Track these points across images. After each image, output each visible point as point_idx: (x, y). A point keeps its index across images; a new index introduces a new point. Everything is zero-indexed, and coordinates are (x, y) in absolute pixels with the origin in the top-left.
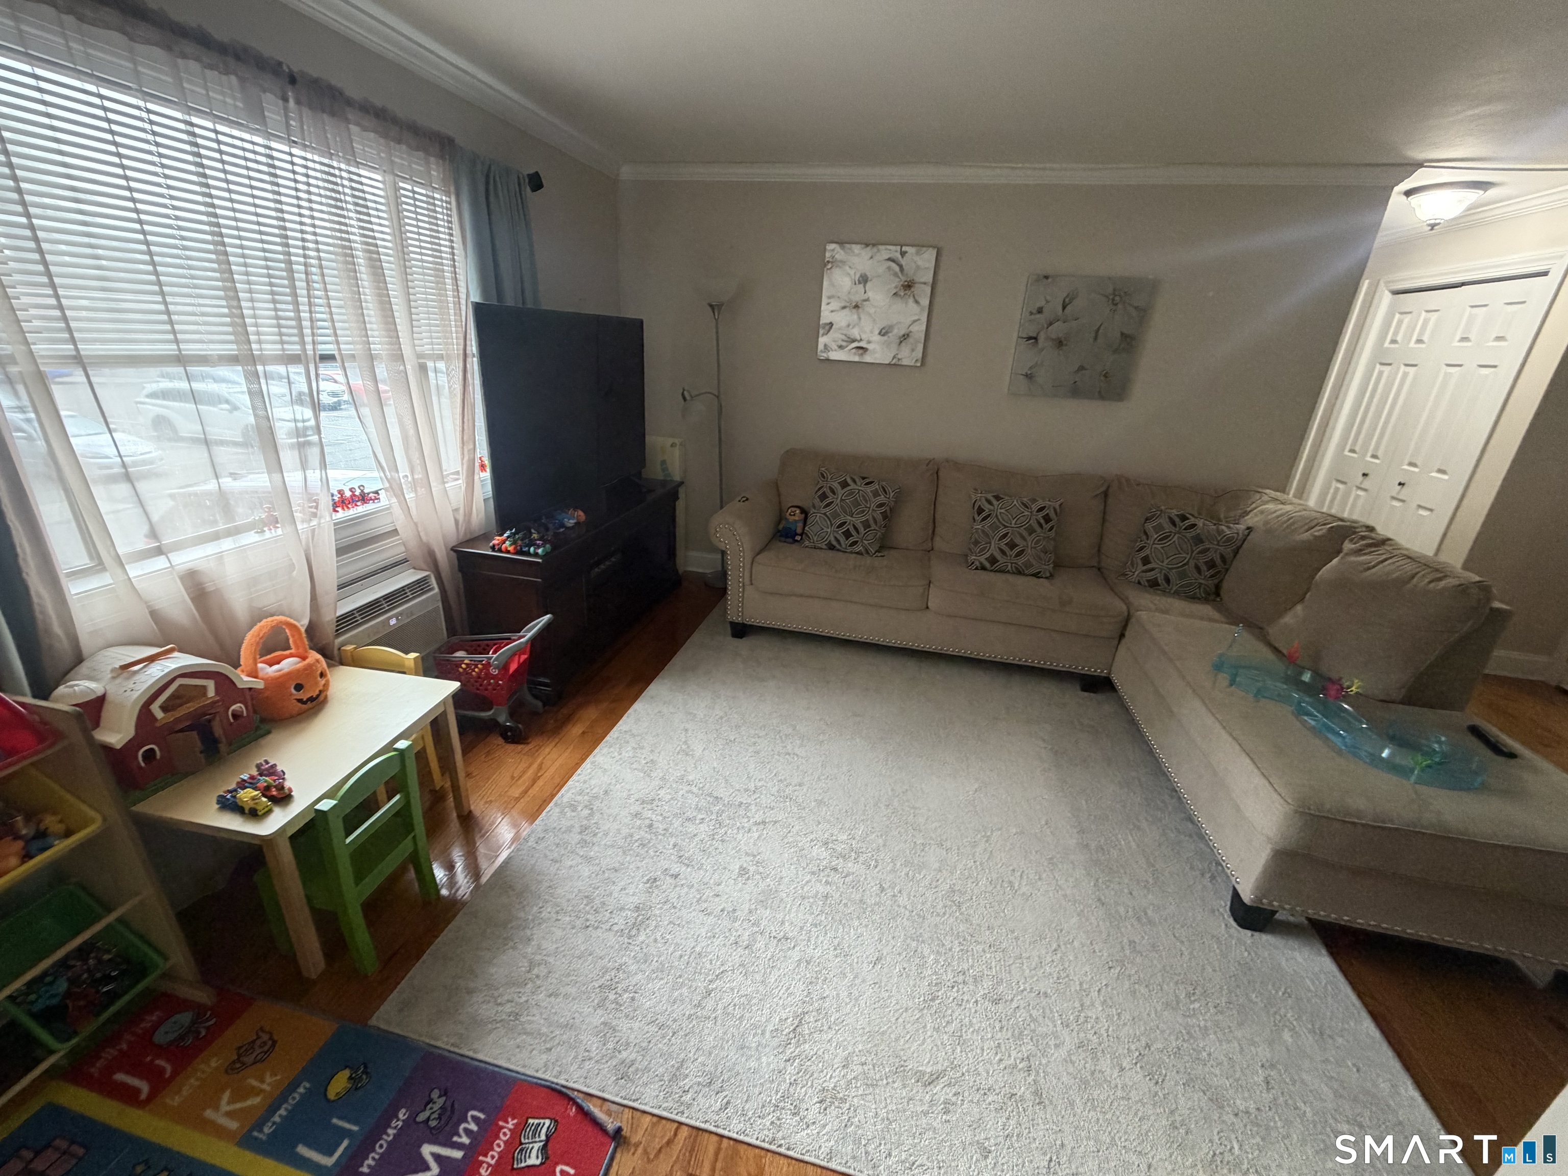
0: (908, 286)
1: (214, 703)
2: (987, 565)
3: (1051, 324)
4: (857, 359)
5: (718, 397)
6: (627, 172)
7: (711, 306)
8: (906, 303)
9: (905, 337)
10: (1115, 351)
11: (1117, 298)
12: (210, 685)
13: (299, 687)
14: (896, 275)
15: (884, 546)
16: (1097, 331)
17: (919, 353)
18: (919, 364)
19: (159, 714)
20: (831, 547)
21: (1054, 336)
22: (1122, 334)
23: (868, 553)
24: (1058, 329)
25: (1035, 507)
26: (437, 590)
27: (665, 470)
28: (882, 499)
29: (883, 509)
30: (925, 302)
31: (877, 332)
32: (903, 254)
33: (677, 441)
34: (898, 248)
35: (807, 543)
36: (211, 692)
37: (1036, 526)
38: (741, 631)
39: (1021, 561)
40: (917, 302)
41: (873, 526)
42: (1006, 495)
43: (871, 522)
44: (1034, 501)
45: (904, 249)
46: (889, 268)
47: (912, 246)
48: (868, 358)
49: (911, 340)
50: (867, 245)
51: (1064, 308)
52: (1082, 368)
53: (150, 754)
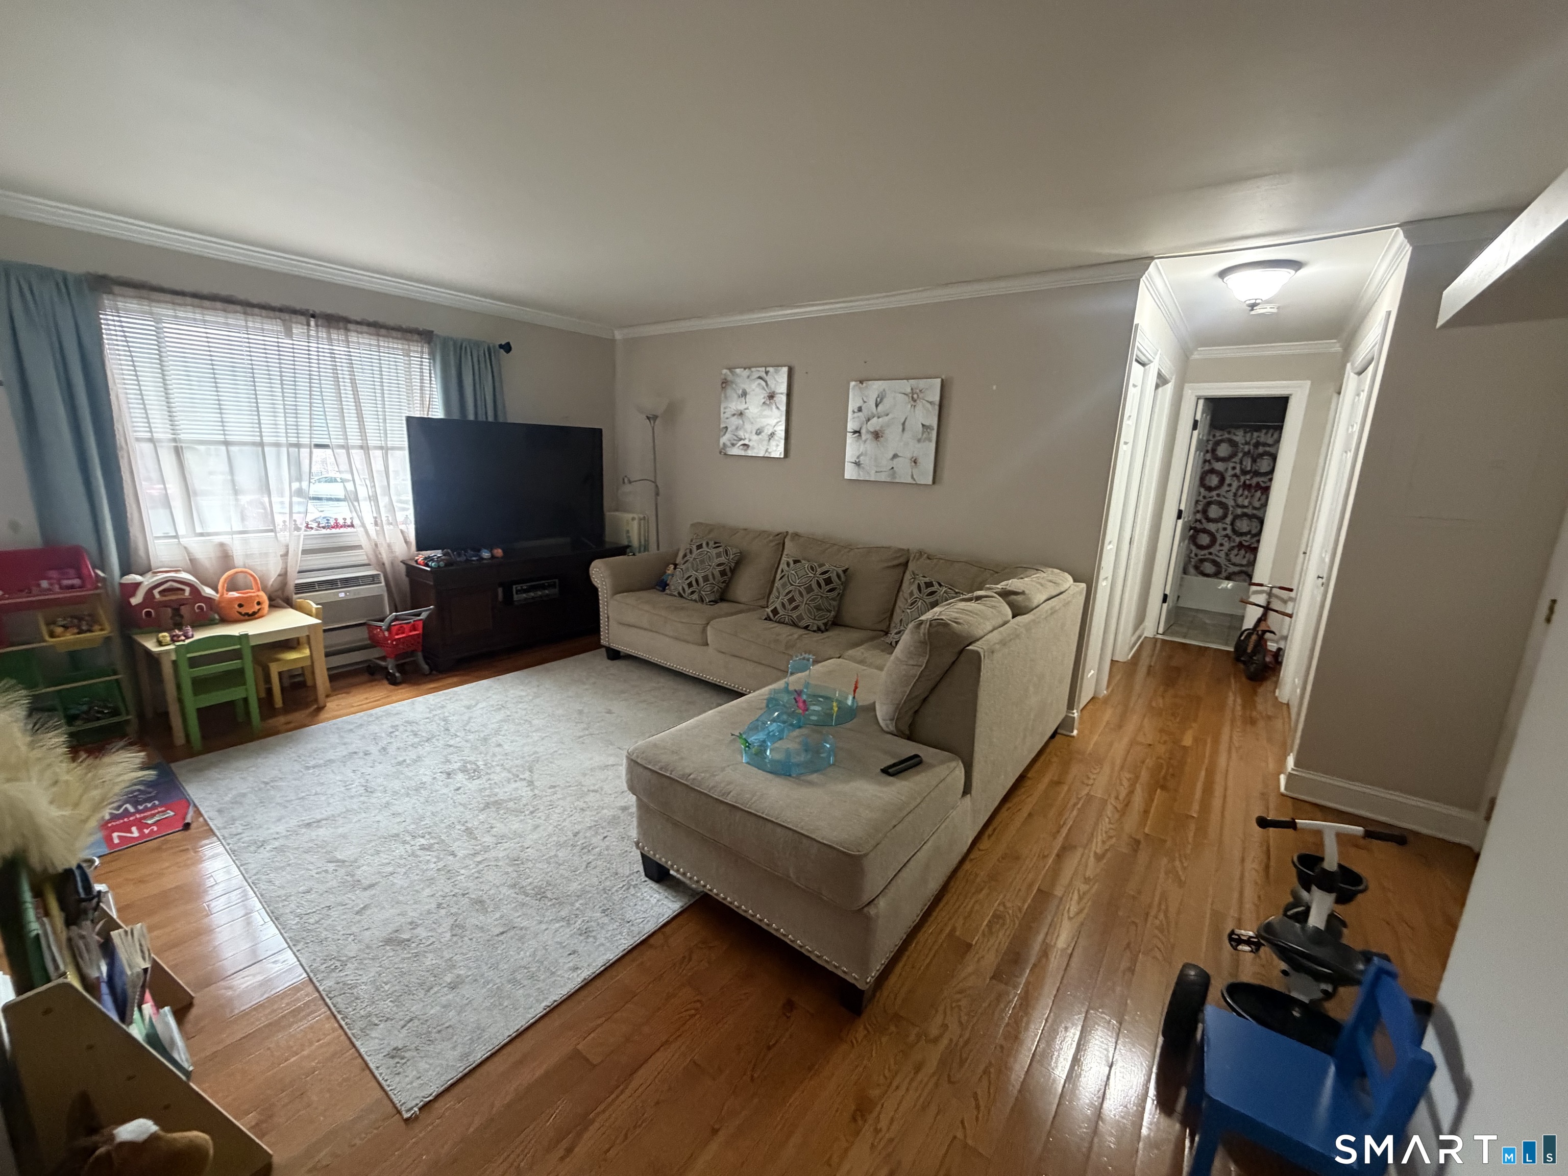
0: (771, 396)
1: (187, 599)
2: (771, 615)
3: (869, 420)
4: (743, 453)
5: (655, 482)
6: (618, 335)
7: (648, 418)
8: (771, 409)
9: (772, 435)
10: (919, 441)
11: (915, 396)
12: (187, 589)
13: (240, 606)
14: (764, 388)
15: (723, 596)
16: (904, 424)
17: (781, 448)
18: (782, 456)
19: (157, 596)
20: (680, 595)
21: (872, 430)
22: (923, 425)
23: (703, 601)
24: (874, 424)
25: (819, 570)
26: (383, 584)
27: (629, 537)
28: (723, 559)
29: (721, 568)
30: (783, 408)
31: (754, 432)
32: (767, 373)
33: (635, 516)
34: (763, 369)
35: (667, 591)
36: (187, 593)
37: (815, 586)
38: (614, 655)
39: (795, 615)
40: (778, 408)
41: (711, 581)
42: (804, 559)
43: (710, 577)
44: (821, 565)
45: (768, 369)
46: (759, 384)
47: (772, 366)
48: (750, 453)
49: (776, 437)
50: (745, 369)
51: (877, 406)
52: (895, 456)
53: (148, 614)
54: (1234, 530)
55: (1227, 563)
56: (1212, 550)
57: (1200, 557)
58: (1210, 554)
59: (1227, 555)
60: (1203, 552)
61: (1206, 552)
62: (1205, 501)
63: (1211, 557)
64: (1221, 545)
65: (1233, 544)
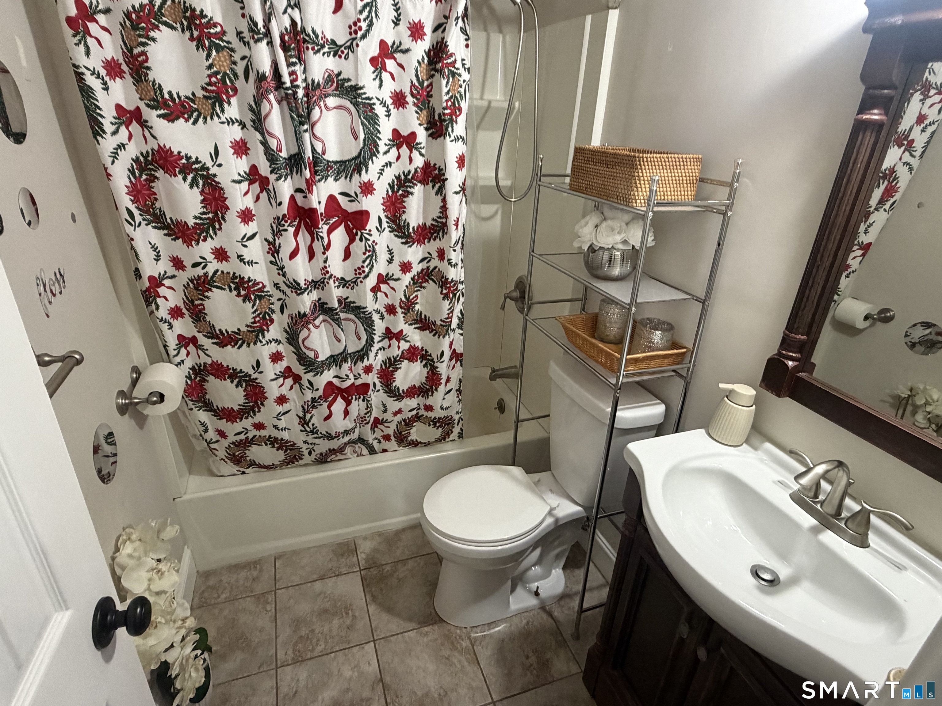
54: (302, 358)
55: (310, 439)
56: (259, 418)
57: (232, 438)
58: (259, 426)
59: (304, 422)
60: (238, 426)
61: (247, 423)
62: (184, 277)
63: (263, 433)
64: (282, 400)
65: (309, 395)
